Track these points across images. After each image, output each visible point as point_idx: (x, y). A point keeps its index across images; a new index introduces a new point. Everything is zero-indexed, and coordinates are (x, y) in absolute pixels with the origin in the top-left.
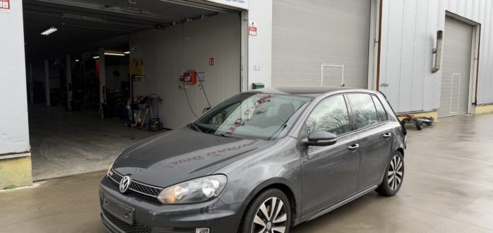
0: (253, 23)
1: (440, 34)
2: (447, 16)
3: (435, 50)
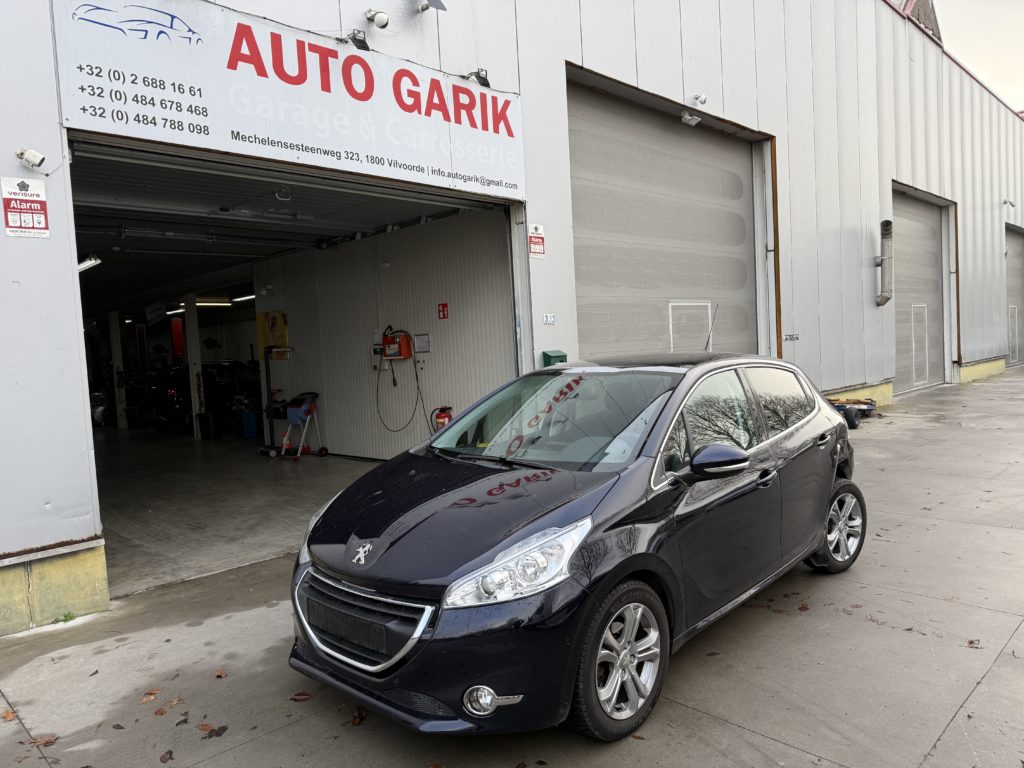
0: (536, 229)
1: (886, 227)
2: (895, 192)
3: (879, 260)
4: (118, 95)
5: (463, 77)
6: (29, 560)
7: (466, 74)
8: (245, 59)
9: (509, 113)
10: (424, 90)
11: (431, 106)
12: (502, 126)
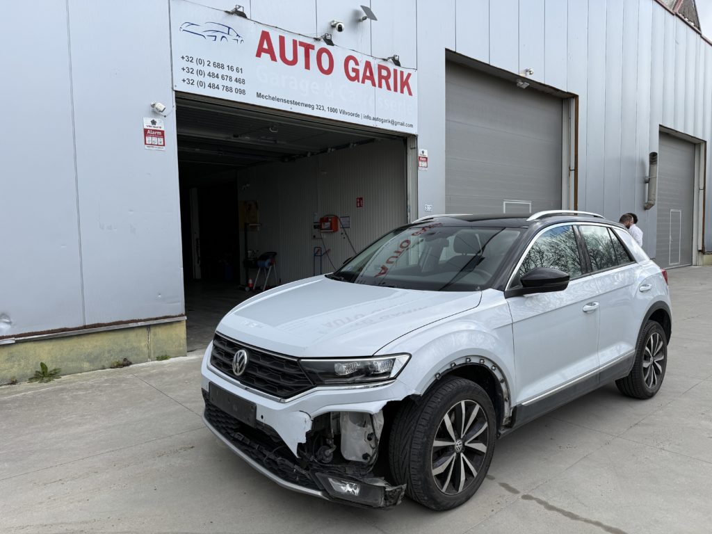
1: (653, 156)
3: (647, 179)
4: (200, 73)
5: (384, 60)
6: (149, 325)
7: (386, 58)
8: (266, 51)
9: (410, 81)
10: (361, 68)
11: (365, 77)
12: (405, 89)
